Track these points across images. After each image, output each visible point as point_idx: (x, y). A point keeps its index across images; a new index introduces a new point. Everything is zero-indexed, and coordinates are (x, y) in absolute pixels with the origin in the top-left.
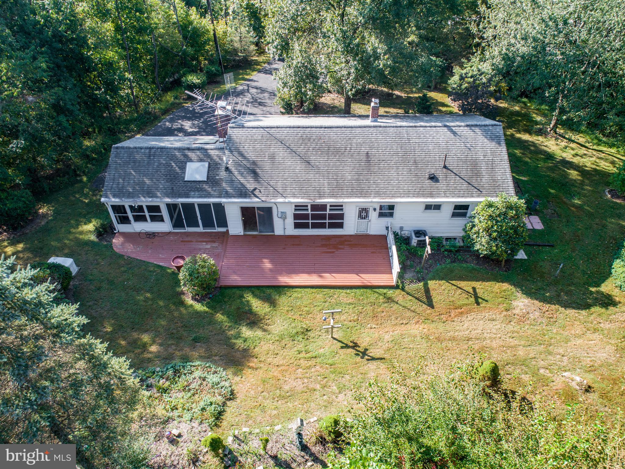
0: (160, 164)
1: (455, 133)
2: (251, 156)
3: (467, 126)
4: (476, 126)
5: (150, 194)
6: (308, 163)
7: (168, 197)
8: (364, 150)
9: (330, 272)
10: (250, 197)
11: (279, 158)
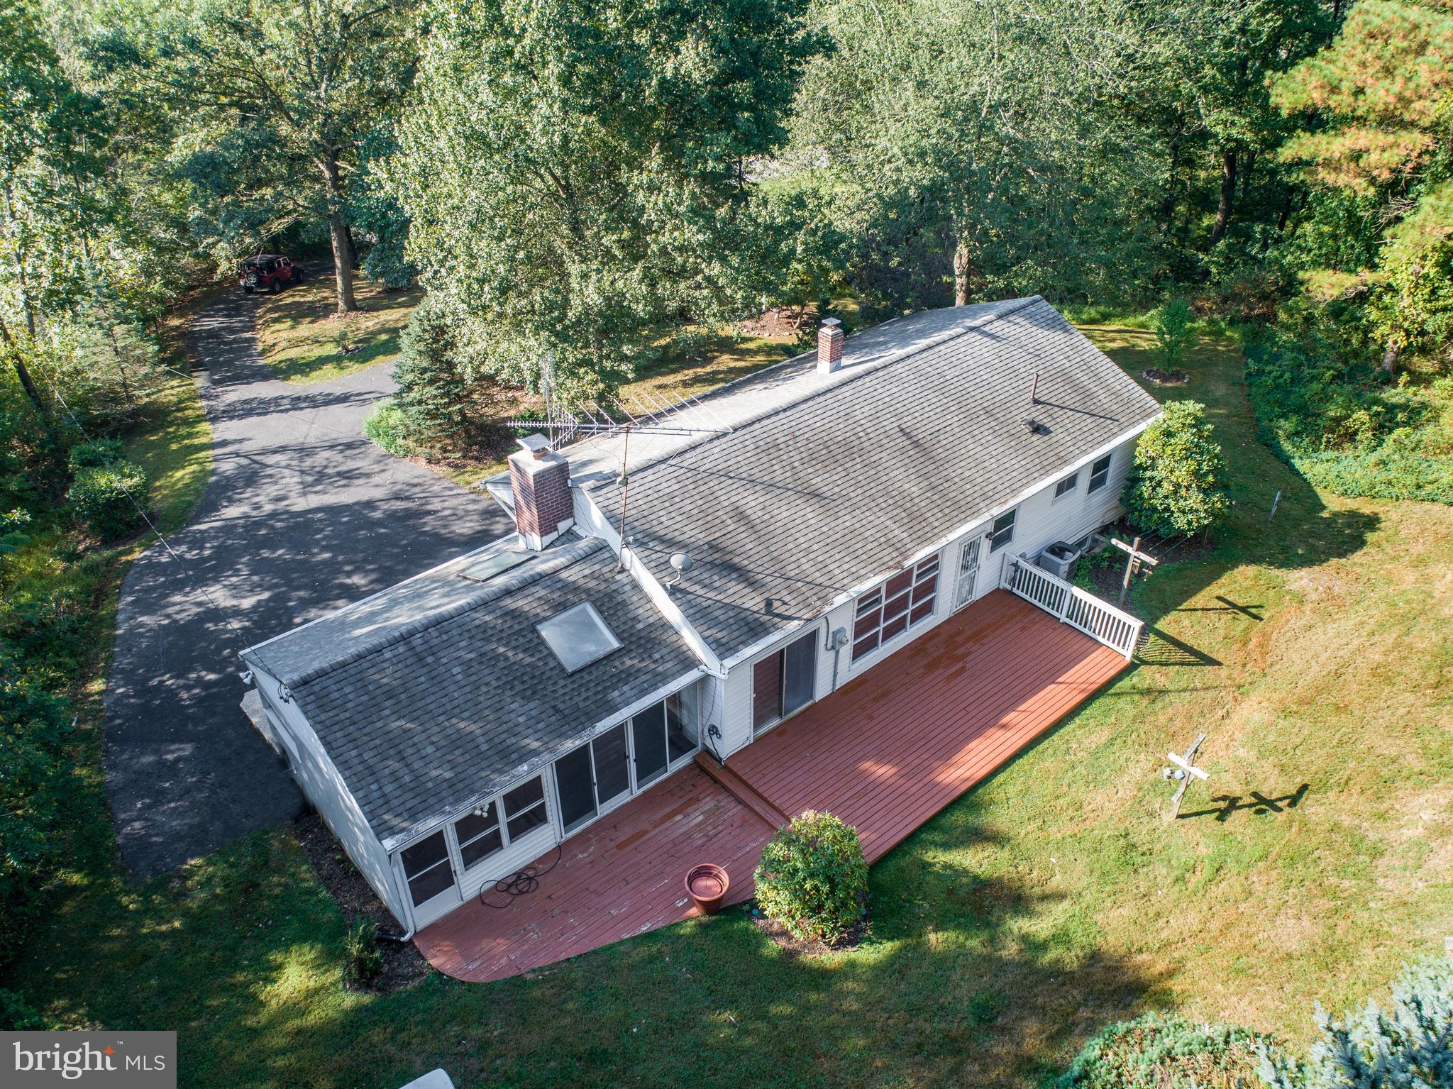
0: (467, 665)
1: (993, 336)
2: (694, 534)
3: (1000, 317)
4: (1012, 312)
5: (510, 756)
6: (815, 495)
7: (564, 736)
8: (891, 425)
9: (1012, 705)
10: (776, 627)
11: (755, 512)
